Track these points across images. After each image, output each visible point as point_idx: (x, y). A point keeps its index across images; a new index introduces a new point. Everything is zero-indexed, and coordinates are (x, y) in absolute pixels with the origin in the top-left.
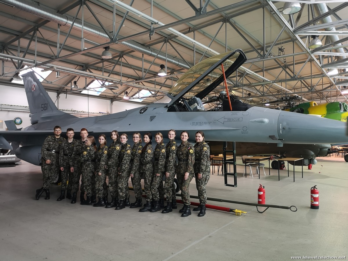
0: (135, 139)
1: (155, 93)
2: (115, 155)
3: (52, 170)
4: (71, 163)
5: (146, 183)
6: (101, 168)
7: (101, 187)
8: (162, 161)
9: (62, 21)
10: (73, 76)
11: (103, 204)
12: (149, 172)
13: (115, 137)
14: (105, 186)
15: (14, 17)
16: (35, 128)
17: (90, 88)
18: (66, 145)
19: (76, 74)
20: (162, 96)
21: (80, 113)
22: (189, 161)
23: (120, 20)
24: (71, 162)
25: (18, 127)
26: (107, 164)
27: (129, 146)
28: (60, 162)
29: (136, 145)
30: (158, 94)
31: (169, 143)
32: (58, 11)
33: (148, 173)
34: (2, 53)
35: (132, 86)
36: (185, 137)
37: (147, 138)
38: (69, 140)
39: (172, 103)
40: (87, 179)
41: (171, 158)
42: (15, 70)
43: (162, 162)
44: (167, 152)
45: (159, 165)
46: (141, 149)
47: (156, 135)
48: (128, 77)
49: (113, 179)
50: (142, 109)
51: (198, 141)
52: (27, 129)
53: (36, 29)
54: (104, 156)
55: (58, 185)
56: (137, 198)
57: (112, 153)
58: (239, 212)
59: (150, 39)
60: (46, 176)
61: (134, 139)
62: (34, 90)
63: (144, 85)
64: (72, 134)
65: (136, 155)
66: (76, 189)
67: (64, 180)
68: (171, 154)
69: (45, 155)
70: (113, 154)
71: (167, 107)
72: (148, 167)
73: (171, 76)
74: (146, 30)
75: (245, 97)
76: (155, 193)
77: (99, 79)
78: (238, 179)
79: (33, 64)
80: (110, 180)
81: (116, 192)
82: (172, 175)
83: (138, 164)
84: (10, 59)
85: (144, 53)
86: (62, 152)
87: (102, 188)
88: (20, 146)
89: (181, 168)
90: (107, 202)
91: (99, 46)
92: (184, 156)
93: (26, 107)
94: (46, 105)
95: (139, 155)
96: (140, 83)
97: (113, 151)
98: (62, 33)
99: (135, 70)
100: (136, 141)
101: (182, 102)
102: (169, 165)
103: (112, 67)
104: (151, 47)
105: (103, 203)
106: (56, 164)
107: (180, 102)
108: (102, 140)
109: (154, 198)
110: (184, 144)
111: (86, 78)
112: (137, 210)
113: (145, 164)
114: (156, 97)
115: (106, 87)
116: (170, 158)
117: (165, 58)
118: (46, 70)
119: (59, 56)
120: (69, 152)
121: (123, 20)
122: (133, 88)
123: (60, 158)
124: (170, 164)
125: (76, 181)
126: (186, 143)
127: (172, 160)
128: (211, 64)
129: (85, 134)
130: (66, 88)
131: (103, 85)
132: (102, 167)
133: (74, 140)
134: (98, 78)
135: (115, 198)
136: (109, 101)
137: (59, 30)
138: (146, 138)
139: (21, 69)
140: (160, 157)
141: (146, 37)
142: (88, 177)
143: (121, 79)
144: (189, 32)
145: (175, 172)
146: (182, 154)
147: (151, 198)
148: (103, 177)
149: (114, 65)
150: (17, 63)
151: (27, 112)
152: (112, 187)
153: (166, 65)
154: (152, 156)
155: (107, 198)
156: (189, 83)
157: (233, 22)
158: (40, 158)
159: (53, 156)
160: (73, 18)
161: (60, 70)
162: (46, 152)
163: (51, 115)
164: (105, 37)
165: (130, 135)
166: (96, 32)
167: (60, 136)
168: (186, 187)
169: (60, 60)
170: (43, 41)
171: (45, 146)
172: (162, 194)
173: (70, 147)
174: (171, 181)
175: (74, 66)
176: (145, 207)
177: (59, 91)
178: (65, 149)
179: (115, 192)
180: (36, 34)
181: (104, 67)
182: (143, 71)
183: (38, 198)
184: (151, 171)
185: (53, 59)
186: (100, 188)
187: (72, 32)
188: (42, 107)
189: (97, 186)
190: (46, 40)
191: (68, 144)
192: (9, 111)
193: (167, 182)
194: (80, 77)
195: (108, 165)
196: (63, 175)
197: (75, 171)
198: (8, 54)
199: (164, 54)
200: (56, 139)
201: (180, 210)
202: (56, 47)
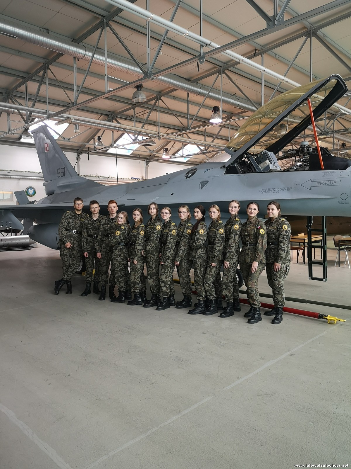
0: (182, 214)
1: (205, 148)
2: (155, 236)
3: (74, 256)
4: (97, 248)
5: (197, 275)
6: (136, 254)
7: (138, 279)
8: (220, 245)
9: (78, 52)
10: (96, 129)
11: (140, 302)
12: (201, 260)
13: (153, 211)
14: (144, 279)
15: (18, 52)
16: (50, 200)
17: (119, 146)
18: (89, 222)
19: (100, 126)
20: (215, 153)
21: (107, 180)
22: (258, 245)
23: (157, 45)
24: (97, 245)
25: (31, 199)
26: (144, 248)
27: (174, 224)
28: (83, 245)
29: (183, 223)
30: (210, 149)
31: (230, 219)
32: (74, 39)
33: (199, 262)
34: (7, 103)
35: (173, 140)
36: (254, 210)
37: (198, 213)
38: (93, 216)
39: (232, 161)
40: (120, 268)
41: (233, 241)
42: (23, 124)
43: (220, 247)
44: (226, 232)
45: (215, 251)
46: (191, 228)
47: (211, 208)
48: (167, 128)
49: (154, 268)
50: (189, 171)
51: (271, 216)
52: (41, 201)
53: (45, 68)
54: (140, 238)
55: (82, 275)
56: (185, 296)
57: (150, 235)
58: (333, 319)
59: (199, 71)
60: (67, 264)
61: (180, 214)
62: (48, 150)
63: (190, 138)
64: (96, 208)
65: (184, 236)
66: (104, 281)
67: (90, 269)
68: (232, 235)
69: (64, 237)
70: (152, 236)
71: (225, 168)
72: (199, 253)
73: (228, 122)
74: (192, 57)
75: (337, 150)
76: (210, 289)
77: (129, 132)
78: (328, 270)
79: (44, 115)
80: (150, 270)
81: (158, 287)
82: (233, 265)
83: (185, 248)
84: (17, 110)
85: (189, 91)
86: (86, 233)
87: (140, 280)
88: (34, 224)
89: (246, 255)
90: (145, 299)
91: (128, 84)
92: (252, 239)
93: (39, 173)
94: (63, 170)
95: (188, 236)
96: (185, 135)
97: (152, 232)
98: (80, 70)
99: (178, 117)
100: (183, 218)
101: (246, 160)
102: (229, 251)
103: (147, 115)
104: (199, 82)
105: (140, 300)
106: (79, 248)
107: (243, 159)
108: (137, 216)
109: (208, 296)
110: (252, 221)
111: (113, 132)
112: (186, 310)
113: (196, 249)
114: (207, 154)
115: (139, 142)
116: (231, 241)
117: (220, 97)
118: (61, 122)
119: (76, 102)
120: (94, 233)
121: (160, 45)
122: (175, 143)
123: (83, 240)
124: (230, 249)
125: (104, 271)
126: (254, 218)
127: (234, 245)
128: (287, 102)
129: (114, 207)
130: (88, 146)
131: (135, 141)
132: (138, 252)
133: (101, 217)
134: (128, 130)
135: (156, 295)
136: (143, 163)
137: (75, 66)
138: (196, 213)
139: (30, 123)
140: (217, 239)
141: (191, 68)
142: (120, 266)
143: (159, 130)
144: (255, 55)
145: (238, 261)
146: (249, 235)
147: (203, 296)
148: (140, 266)
149: (149, 111)
150: (25, 116)
151: (41, 180)
152: (152, 280)
153: (222, 107)
154: (205, 238)
155: (145, 295)
156: (255, 133)
157: (322, 35)
158: (58, 240)
159: (74, 238)
160: (93, 48)
161: (80, 122)
162: (65, 232)
163: (70, 183)
164: (137, 71)
165: (175, 208)
166: (124, 65)
167: (81, 212)
168: (253, 282)
169: (78, 107)
170: (56, 83)
171: (63, 224)
172: (219, 290)
173: (95, 226)
174: (231, 273)
175: (97, 116)
176: (196, 308)
177: (79, 150)
178: (89, 228)
179: (156, 286)
180: (47, 75)
181: (136, 115)
182: (189, 117)
183: (57, 292)
184: (204, 259)
185: (69, 107)
186: (136, 280)
187: (93, 68)
188: (58, 173)
189: (133, 278)
190: (60, 81)
191: (92, 221)
192: (19, 179)
193: (226, 275)
194: (104, 130)
195: (146, 251)
196: (88, 262)
197: (102, 258)
198: (14, 104)
199: (219, 92)
200: (77, 215)
201: (245, 314)
202: (72, 90)
